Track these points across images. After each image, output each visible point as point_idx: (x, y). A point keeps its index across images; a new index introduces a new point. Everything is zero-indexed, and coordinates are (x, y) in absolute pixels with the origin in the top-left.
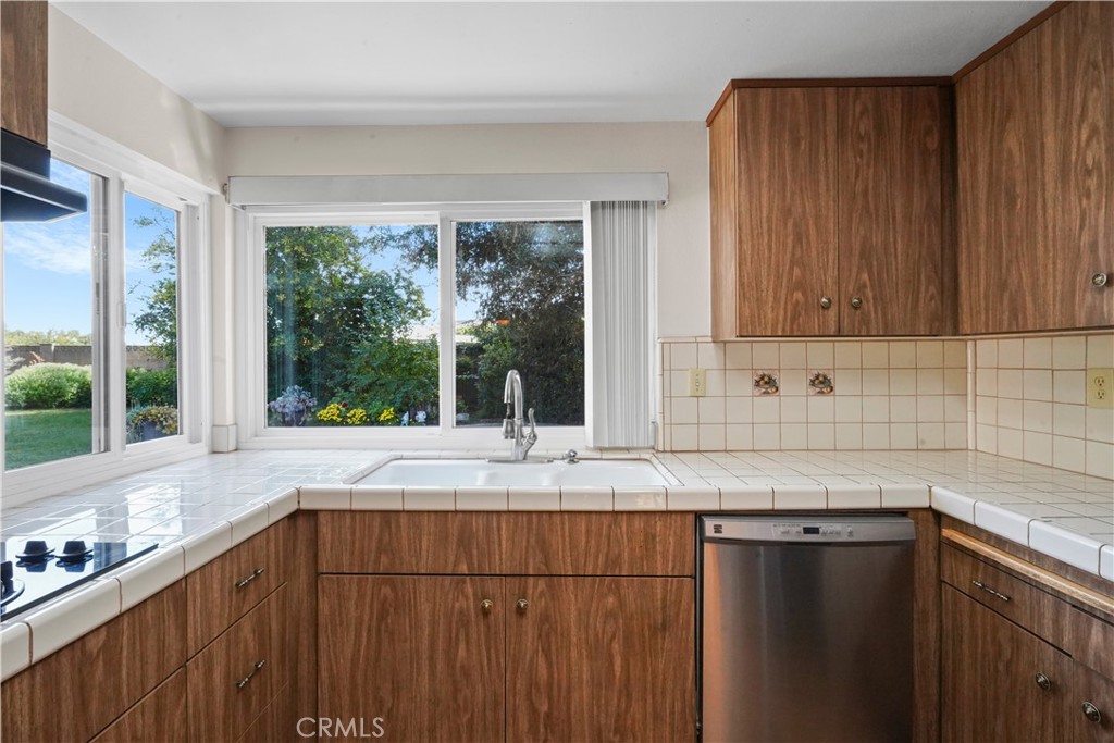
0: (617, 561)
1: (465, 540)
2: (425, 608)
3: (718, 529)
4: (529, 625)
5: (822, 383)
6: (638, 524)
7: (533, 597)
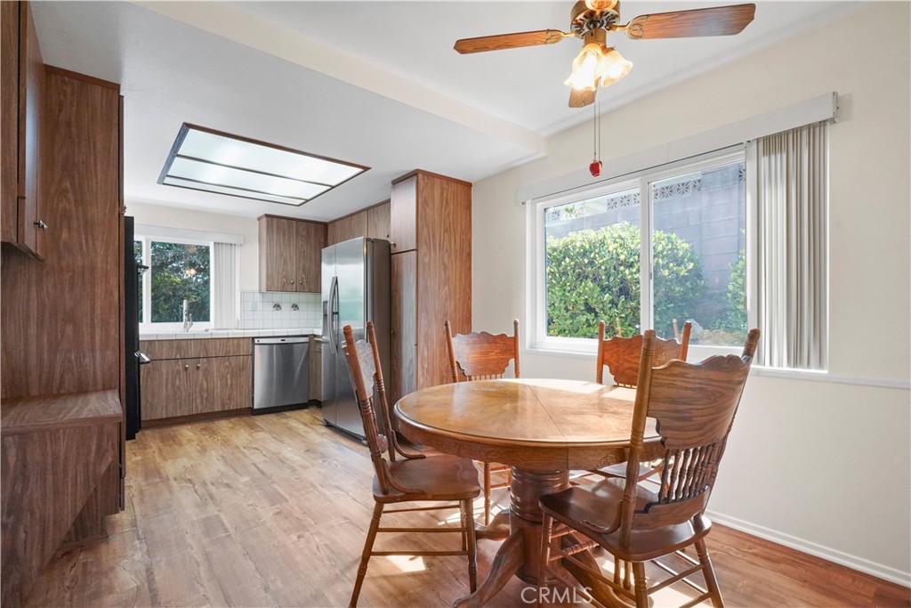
0: (229, 352)
1: (179, 348)
2: (164, 370)
3: (258, 341)
4: (201, 373)
5: (295, 307)
6: (235, 341)
7: (202, 364)
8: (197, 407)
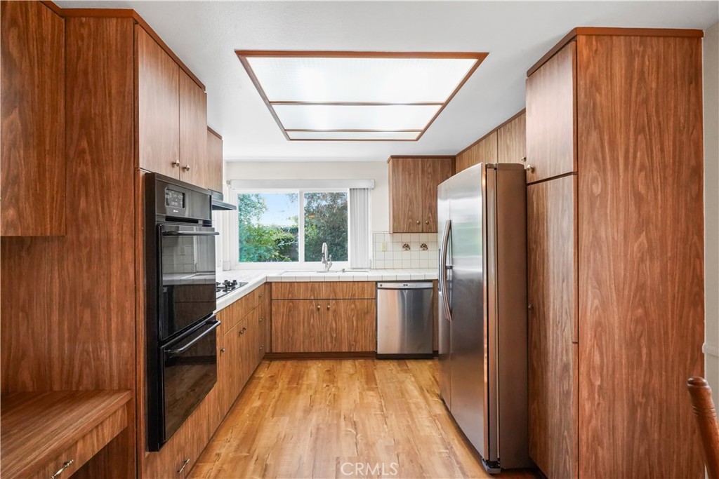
0: (354, 295)
1: (313, 290)
2: (302, 308)
3: (381, 285)
4: (330, 313)
5: (424, 246)
6: (360, 284)
7: (332, 305)
8: (327, 346)
